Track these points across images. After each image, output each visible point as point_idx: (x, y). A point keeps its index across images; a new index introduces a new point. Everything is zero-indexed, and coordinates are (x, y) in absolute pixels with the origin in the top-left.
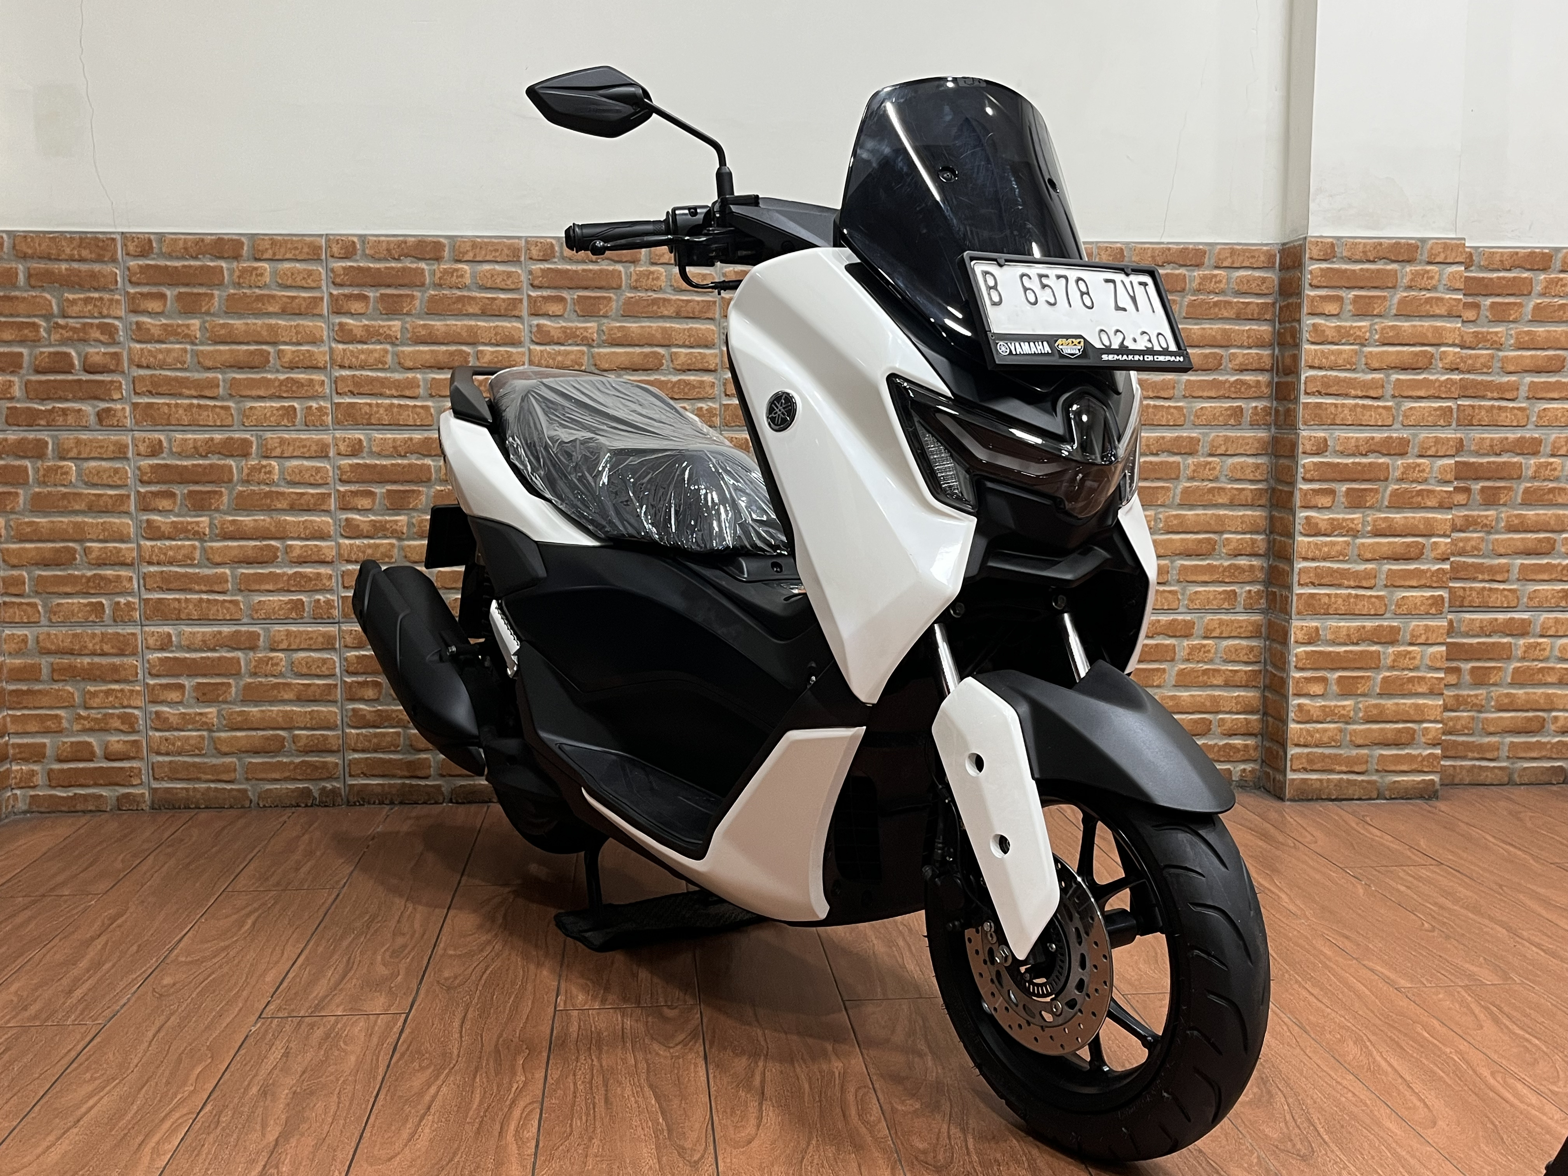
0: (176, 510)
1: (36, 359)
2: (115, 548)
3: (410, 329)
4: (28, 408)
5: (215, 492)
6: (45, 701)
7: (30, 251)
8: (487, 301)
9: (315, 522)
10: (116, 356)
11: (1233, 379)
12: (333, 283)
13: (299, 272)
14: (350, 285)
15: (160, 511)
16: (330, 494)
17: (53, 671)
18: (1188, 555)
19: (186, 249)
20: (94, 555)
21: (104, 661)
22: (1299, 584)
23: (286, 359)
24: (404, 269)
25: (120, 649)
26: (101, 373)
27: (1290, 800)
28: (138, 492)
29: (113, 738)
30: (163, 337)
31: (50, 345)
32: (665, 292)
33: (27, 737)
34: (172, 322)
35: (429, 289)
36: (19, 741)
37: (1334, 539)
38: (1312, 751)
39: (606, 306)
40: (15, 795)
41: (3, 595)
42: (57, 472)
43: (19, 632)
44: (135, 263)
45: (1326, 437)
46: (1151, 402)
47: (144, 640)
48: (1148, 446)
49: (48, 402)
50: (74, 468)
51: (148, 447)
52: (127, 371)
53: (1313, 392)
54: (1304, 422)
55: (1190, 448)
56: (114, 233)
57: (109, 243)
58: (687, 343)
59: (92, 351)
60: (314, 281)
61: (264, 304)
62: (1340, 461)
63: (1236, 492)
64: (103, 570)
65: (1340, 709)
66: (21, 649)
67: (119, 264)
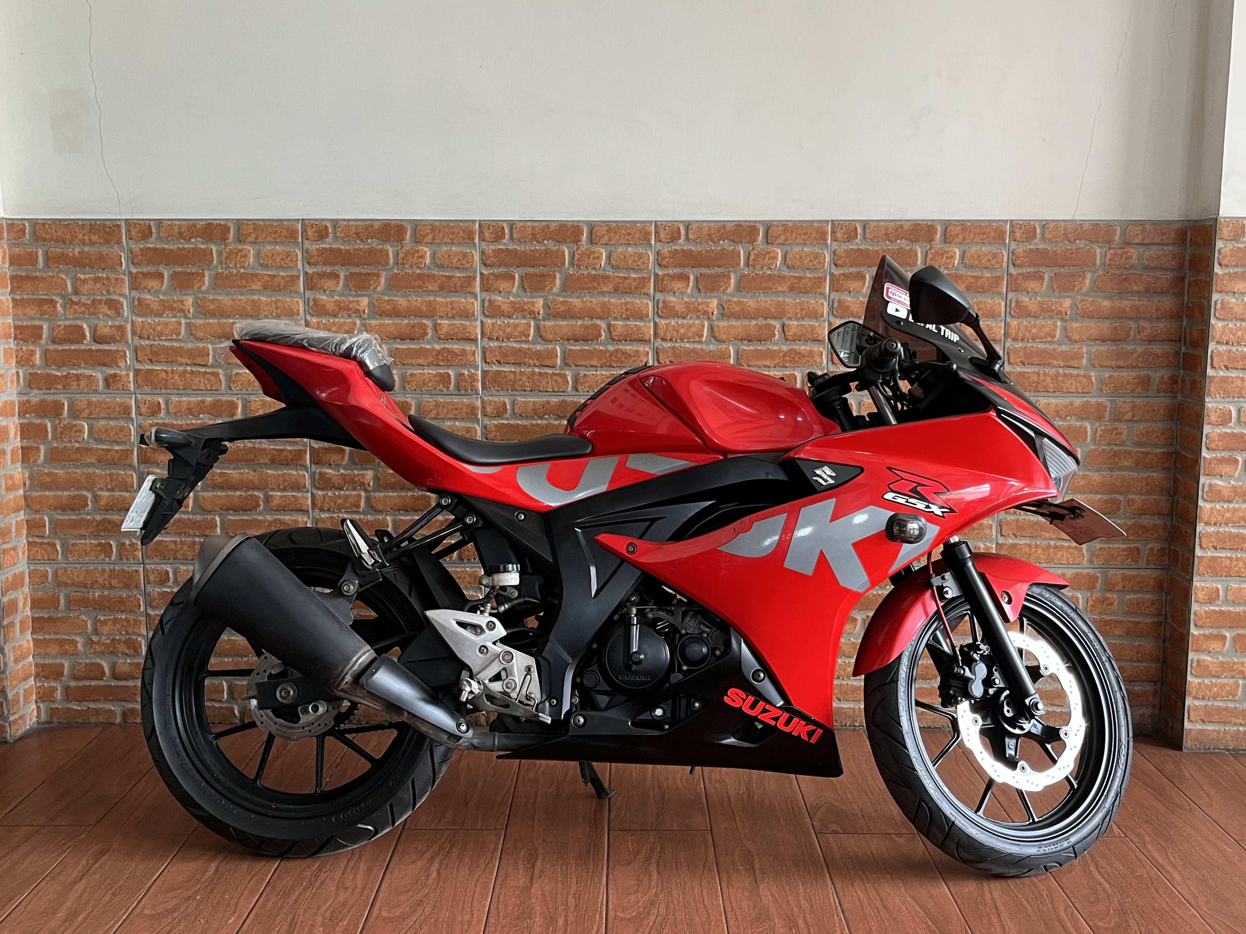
1: (53, 330)
2: (121, 496)
3: (377, 305)
4: (47, 374)
6: (63, 627)
7: (48, 237)
8: (444, 279)
9: (293, 475)
10: (121, 329)
11: (1140, 349)
12: (309, 263)
13: (278, 254)
14: (324, 264)
15: (158, 464)
16: (305, 452)
17: (70, 602)
19: (180, 233)
20: (103, 503)
21: (112, 593)
22: (1201, 547)
24: (371, 250)
25: (125, 584)
26: (109, 343)
27: (1188, 749)
28: (140, 448)
29: (122, 661)
30: (159, 312)
31: (66, 319)
32: (604, 270)
33: (49, 658)
34: (168, 298)
35: (393, 268)
36: (42, 661)
37: (1237, 506)
38: (1210, 704)
39: (551, 283)
40: (38, 708)
41: (27, 536)
42: (73, 430)
43: (41, 568)
44: (137, 247)
45: (1232, 409)
46: (1061, 371)
47: (146, 576)
48: (1056, 411)
49: (65, 368)
50: (86, 427)
51: (148, 408)
52: (130, 342)
53: (1220, 367)
54: (1210, 395)
55: (1097, 414)
56: (119, 220)
57: (115, 229)
58: (624, 316)
59: (101, 324)
60: (291, 261)
61: (248, 282)
62: (1244, 431)
63: (1141, 456)
64: (111, 515)
65: (1239, 665)
66: (42, 583)
67: (123, 247)
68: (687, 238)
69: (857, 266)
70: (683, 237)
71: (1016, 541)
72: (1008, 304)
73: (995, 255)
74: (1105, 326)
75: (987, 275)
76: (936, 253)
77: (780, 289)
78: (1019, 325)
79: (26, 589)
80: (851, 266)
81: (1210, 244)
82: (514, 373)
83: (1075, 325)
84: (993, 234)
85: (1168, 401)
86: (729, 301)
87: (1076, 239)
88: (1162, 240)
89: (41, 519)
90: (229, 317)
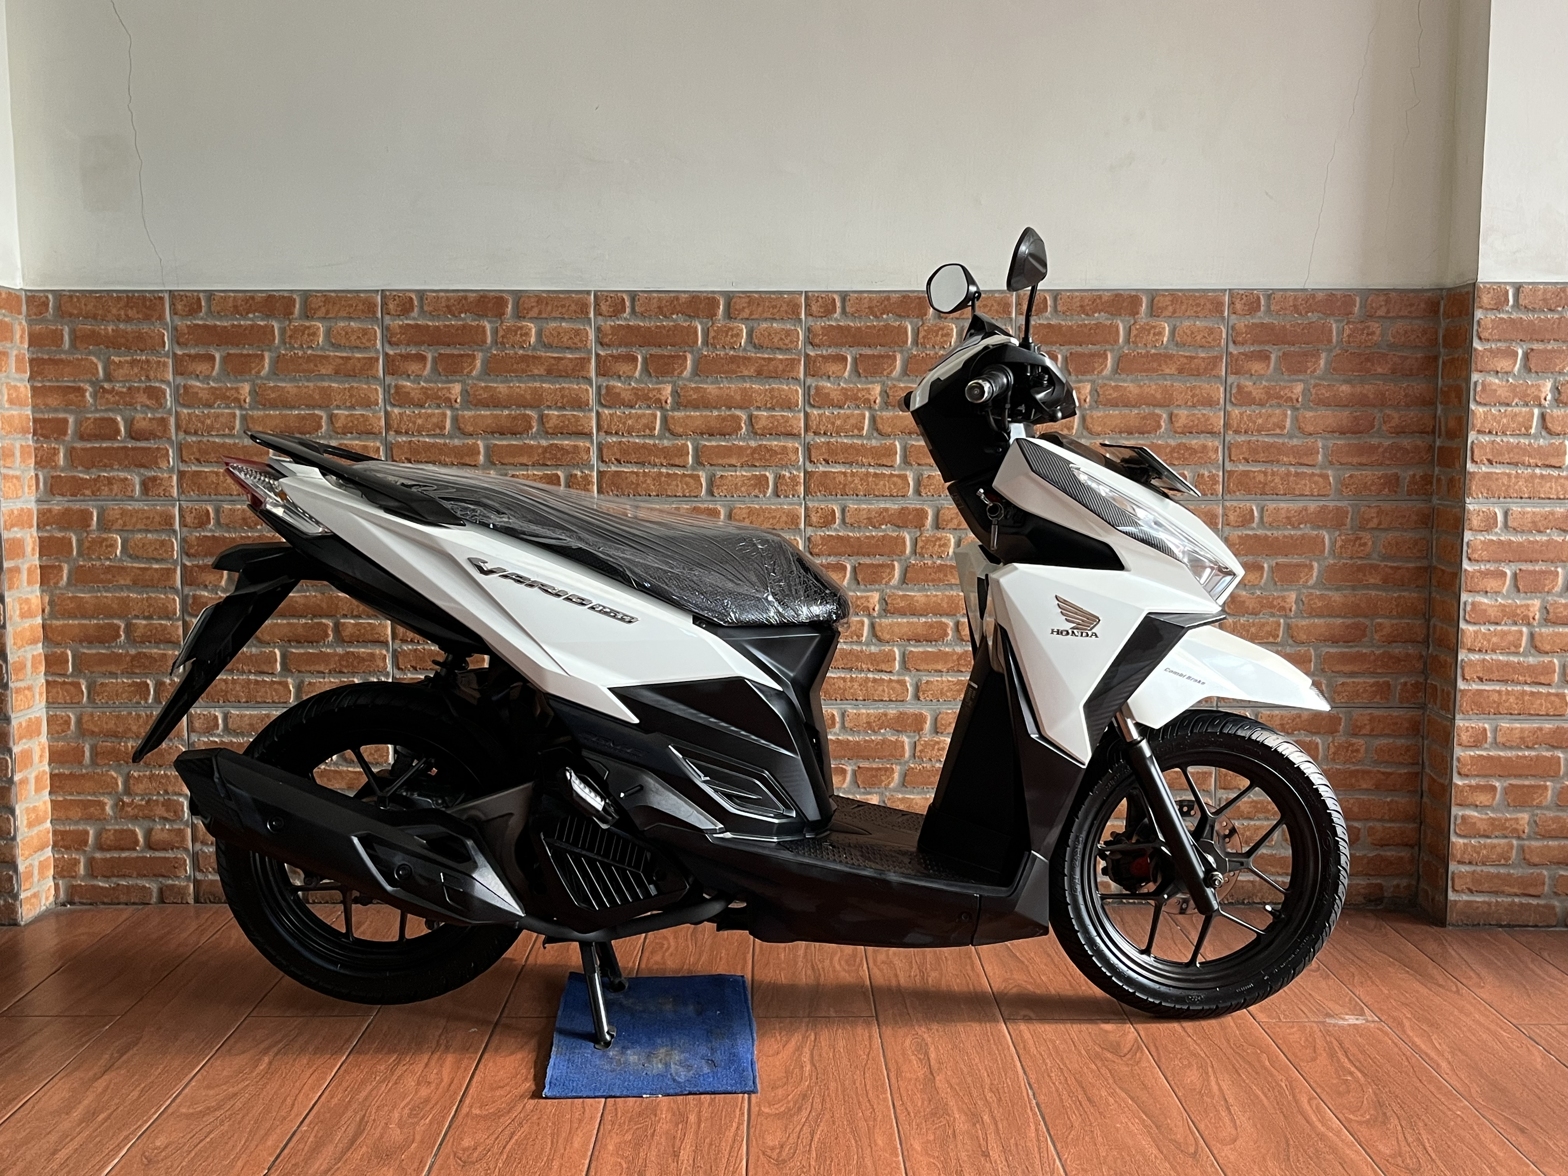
0: (223, 584)
1: (80, 423)
2: (161, 625)
3: (471, 392)
4: (74, 477)
6: (88, 786)
7: (76, 312)
8: (553, 362)
10: (163, 422)
11: (1387, 443)
12: (390, 343)
13: (353, 331)
14: (408, 345)
15: (206, 586)
17: (97, 754)
18: (1335, 641)
19: (235, 307)
20: (138, 633)
22: (1464, 678)
23: (339, 424)
24: (464, 327)
26: (147, 439)
27: (1453, 925)
28: (184, 566)
29: (159, 827)
30: (209, 402)
31: (97, 411)
32: (745, 350)
33: (70, 825)
34: (221, 385)
35: (490, 348)
36: (61, 828)
37: (1505, 628)
38: (1478, 869)
39: (681, 365)
40: (56, 885)
41: (45, 674)
42: (104, 545)
43: (61, 713)
44: (182, 323)
45: (1497, 510)
46: (1292, 469)
47: (190, 722)
48: (1288, 518)
49: (94, 470)
50: (120, 541)
51: (195, 518)
52: (174, 438)
53: (1482, 461)
54: (1470, 495)
55: (1336, 521)
56: (162, 291)
57: (157, 302)
58: (769, 405)
59: (139, 416)
60: (369, 340)
61: (316, 366)
62: (1513, 538)
63: (1390, 571)
64: (147, 647)
65: (1512, 822)
66: (63, 731)
67: (167, 324)
68: (844, 311)
69: (1047, 344)
70: (838, 310)
72: (1228, 389)
73: (1211, 331)
74: (1344, 416)
75: (1203, 355)
76: (1142, 329)
78: (1241, 414)
79: (44, 739)
81: (1467, 315)
82: (637, 474)
83: (1308, 414)
84: (1209, 306)
85: (1420, 505)
86: (895, 386)
87: (1307, 312)
88: (1410, 312)
89: (63, 653)
90: (293, 407)
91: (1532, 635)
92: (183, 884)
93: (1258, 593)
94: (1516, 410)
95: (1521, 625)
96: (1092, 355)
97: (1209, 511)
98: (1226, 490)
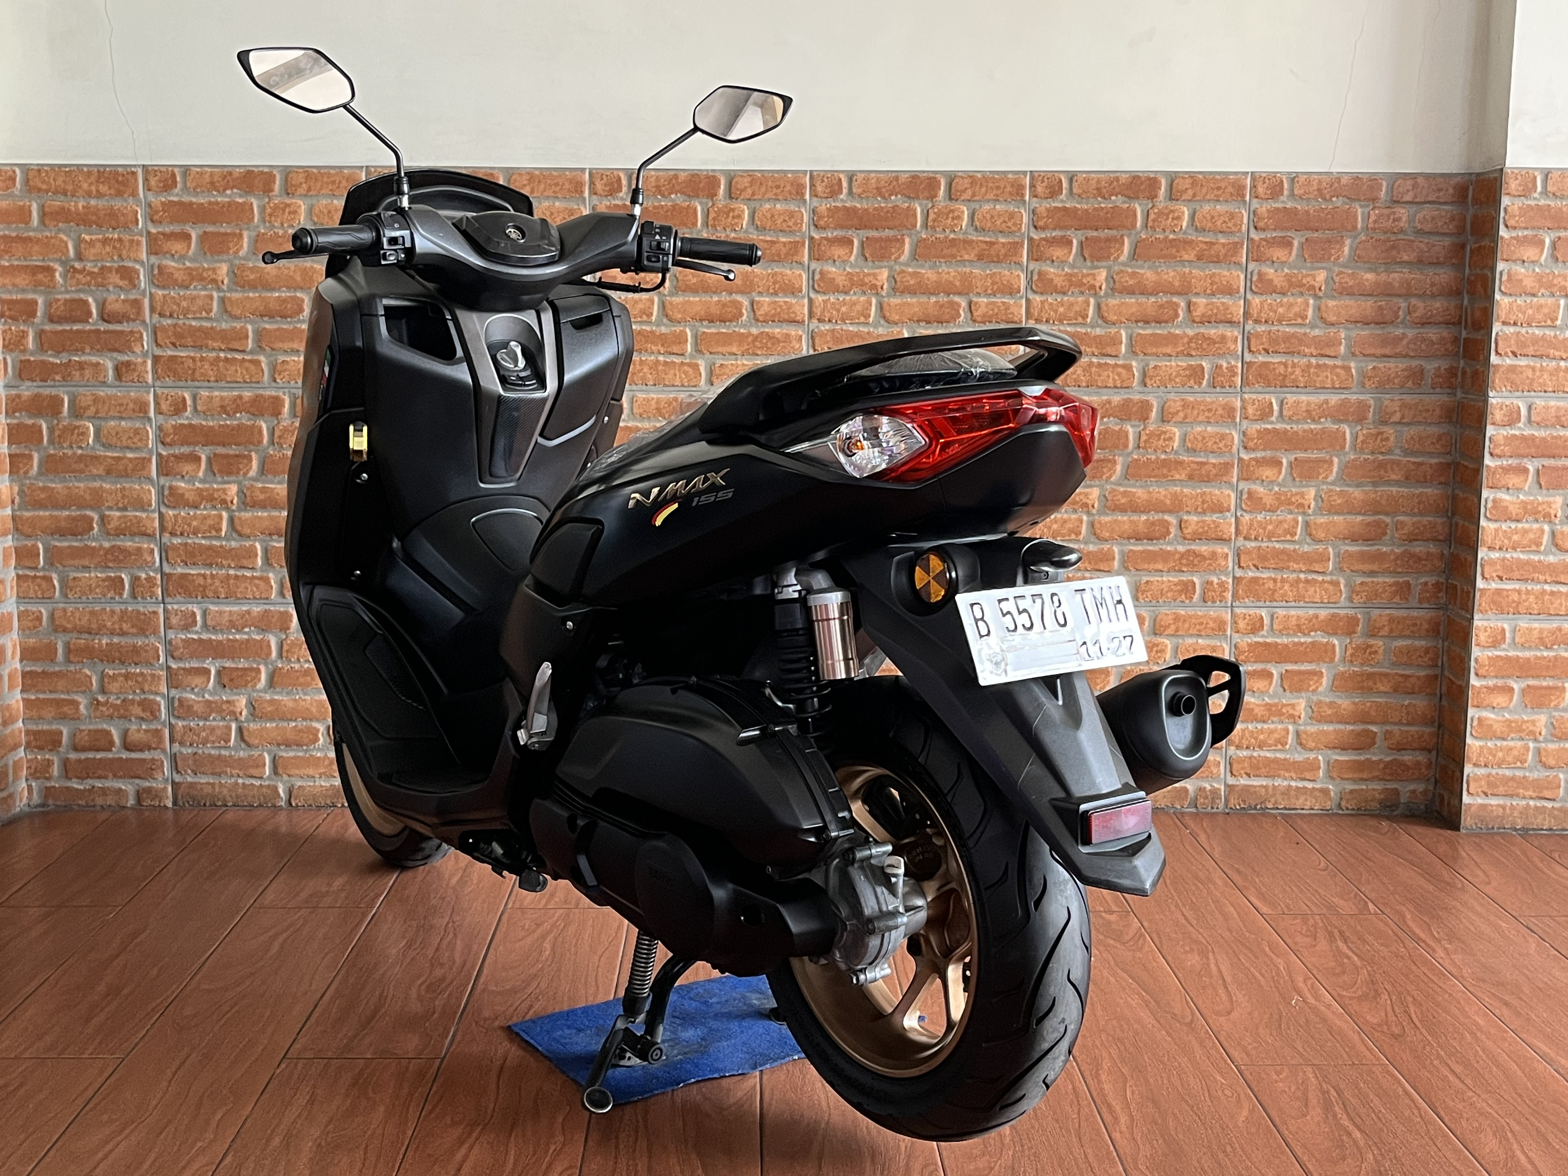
0: (201, 474)
1: (50, 305)
2: (136, 517)
4: (43, 362)
5: (245, 457)
6: (61, 684)
7: (44, 187)
10: (137, 304)
11: (1411, 333)
13: (336, 209)
15: (183, 477)
17: (70, 651)
18: (1354, 538)
19: (212, 183)
20: (112, 524)
21: (124, 641)
22: (1483, 577)
25: (140, 629)
26: (120, 322)
27: (1466, 829)
28: (159, 455)
29: (134, 727)
30: (186, 283)
31: (67, 292)
32: (746, 231)
33: (42, 724)
34: (197, 265)
36: (34, 727)
37: (1526, 526)
38: (1494, 772)
40: (30, 787)
41: (15, 568)
42: (76, 433)
43: (33, 608)
44: (157, 200)
45: (1520, 405)
46: (1313, 361)
47: (166, 619)
48: (1308, 411)
49: (64, 354)
50: (92, 429)
51: (171, 405)
52: (148, 321)
53: (1506, 353)
54: (1494, 388)
55: (1358, 415)
56: (135, 166)
57: (129, 177)
58: (771, 291)
59: (112, 297)
62: (1536, 434)
63: (1412, 467)
64: (123, 541)
65: (1529, 724)
66: (35, 627)
67: (140, 200)
68: (850, 192)
69: (1062, 228)
70: (845, 191)
71: (1258, 574)
72: (1249, 276)
73: (1232, 216)
74: (1368, 306)
75: (1223, 241)
76: (1160, 214)
77: (966, 257)
78: (1262, 303)
79: (15, 635)
80: (1055, 229)
81: (1495, 201)
83: (1331, 303)
84: (1230, 189)
85: (1445, 398)
86: (903, 272)
87: (1332, 197)
88: (1438, 197)
89: (33, 545)
90: (273, 289)
91: (1553, 534)
92: (161, 786)
93: (1276, 489)
94: (1542, 301)
95: (1544, 522)
96: (1108, 240)
97: (1226, 404)
98: (1245, 382)
